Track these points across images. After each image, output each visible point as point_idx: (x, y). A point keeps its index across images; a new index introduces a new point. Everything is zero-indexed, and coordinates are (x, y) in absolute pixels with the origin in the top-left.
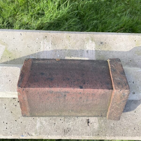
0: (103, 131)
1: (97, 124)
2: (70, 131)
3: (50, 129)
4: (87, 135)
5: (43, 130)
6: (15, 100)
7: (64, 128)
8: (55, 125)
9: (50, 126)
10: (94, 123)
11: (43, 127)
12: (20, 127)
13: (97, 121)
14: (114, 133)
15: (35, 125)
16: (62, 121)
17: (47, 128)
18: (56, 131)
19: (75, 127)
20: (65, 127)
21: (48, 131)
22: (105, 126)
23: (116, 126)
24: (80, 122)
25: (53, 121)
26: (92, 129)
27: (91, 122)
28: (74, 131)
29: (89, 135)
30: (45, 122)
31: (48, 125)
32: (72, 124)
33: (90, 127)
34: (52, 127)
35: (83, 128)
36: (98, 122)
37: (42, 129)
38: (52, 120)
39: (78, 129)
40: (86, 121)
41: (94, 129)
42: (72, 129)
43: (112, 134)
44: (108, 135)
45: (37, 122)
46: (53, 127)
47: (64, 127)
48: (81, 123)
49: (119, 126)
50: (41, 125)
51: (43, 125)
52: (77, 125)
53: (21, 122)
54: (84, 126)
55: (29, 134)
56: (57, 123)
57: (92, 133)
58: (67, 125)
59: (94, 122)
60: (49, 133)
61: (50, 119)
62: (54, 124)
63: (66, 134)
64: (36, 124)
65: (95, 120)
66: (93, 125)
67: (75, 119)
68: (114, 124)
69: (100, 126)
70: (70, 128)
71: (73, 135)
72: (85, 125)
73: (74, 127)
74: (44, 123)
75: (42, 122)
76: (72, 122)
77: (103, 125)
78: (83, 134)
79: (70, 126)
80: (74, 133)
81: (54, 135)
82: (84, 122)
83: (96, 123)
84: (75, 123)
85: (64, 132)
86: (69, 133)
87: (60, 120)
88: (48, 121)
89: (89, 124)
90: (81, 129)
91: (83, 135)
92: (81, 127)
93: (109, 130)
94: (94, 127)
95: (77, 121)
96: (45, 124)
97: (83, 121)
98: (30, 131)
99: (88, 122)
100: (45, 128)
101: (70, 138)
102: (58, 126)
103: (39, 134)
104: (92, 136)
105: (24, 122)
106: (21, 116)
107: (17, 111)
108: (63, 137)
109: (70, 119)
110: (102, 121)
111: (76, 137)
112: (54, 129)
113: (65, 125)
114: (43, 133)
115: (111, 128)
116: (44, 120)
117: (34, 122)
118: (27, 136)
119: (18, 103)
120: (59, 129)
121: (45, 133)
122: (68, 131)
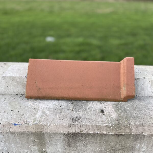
2: (81, 119)
3: (53, 117)
4: (104, 124)
5: (45, 118)
6: (18, 96)
9: (55, 115)
11: (45, 116)
12: (15, 116)
13: (114, 111)
14: (140, 122)
15: (36, 114)
16: (69, 111)
17: (50, 117)
18: (62, 119)
19: (86, 116)
20: (74, 116)
21: (50, 120)
22: (125, 116)
23: (139, 115)
24: (92, 112)
26: (109, 118)
29: (107, 123)
30: (48, 111)
31: (52, 114)
33: (107, 116)
35: (97, 117)
37: (44, 118)
38: (57, 110)
39: (90, 117)
40: (100, 111)
42: (82, 118)
43: (138, 123)
45: (38, 111)
47: (73, 116)
48: (94, 113)
49: (144, 115)
50: (43, 114)
51: (45, 114)
52: (89, 114)
53: (18, 112)
54: (97, 115)
55: (25, 122)
56: (64, 113)
57: (109, 122)
58: (76, 114)
59: (111, 112)
60: (52, 121)
62: (60, 113)
63: (75, 122)
64: (36, 113)
66: (110, 115)
67: (86, 110)
69: (118, 115)
72: (99, 114)
73: (85, 116)
75: (44, 112)
77: (122, 114)
78: (98, 122)
79: (80, 115)
80: (86, 121)
82: (98, 112)
83: (113, 113)
84: (86, 113)
85: (73, 120)
86: (79, 121)
88: (52, 111)
89: (104, 114)
90: (95, 118)
92: (95, 116)
93: (131, 119)
94: (112, 117)
95: (89, 111)
96: (49, 113)
97: (96, 111)
98: (27, 119)
99: (103, 112)
100: (47, 117)
101: (80, 128)
102: (65, 115)
103: (38, 122)
104: (111, 125)
105: (22, 111)
106: (20, 107)
107: (17, 103)
108: (71, 126)
109: (80, 109)
110: (120, 111)
111: (89, 126)
112: (60, 118)
113: (74, 114)
114: (43, 121)
115: (134, 117)
116: (48, 110)
117: (34, 112)
118: (22, 124)
119: (21, 98)
120: (66, 117)
121: (47, 121)
122: (78, 119)
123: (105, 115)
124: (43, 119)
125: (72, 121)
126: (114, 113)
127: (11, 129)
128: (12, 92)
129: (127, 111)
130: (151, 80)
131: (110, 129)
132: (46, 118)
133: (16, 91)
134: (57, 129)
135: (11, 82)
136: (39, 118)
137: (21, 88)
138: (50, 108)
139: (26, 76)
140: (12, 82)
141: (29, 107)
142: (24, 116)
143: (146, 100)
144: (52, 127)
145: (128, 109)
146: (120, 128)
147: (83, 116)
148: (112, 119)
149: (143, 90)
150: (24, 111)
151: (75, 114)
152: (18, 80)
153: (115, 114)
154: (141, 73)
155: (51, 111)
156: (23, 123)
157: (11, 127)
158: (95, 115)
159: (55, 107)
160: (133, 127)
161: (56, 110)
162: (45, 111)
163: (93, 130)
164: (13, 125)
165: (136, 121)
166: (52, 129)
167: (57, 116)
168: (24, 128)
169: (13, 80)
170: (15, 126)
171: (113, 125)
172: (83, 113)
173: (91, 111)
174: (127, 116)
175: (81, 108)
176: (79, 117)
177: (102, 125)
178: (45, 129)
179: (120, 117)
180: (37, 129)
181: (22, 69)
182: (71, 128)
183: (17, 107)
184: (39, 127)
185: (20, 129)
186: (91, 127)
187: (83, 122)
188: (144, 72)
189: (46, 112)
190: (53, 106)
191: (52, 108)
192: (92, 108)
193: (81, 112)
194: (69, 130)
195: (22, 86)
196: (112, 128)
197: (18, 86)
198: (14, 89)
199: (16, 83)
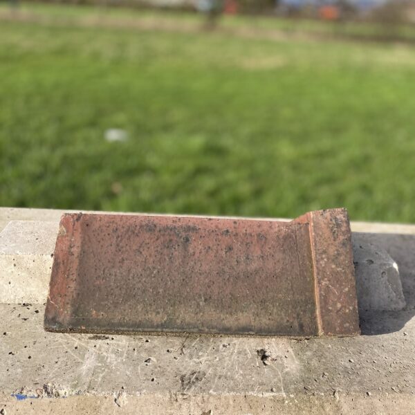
0: (321, 377)
1: (294, 363)
2: (203, 379)
3: (128, 373)
4: (267, 391)
5: (104, 377)
6: (28, 309)
7: (180, 371)
8: (148, 364)
9: (132, 367)
10: (284, 359)
11: (106, 370)
12: (19, 370)
13: (293, 353)
14: (362, 385)
15: (78, 364)
16: (172, 355)
17: (118, 373)
18: (153, 380)
19: (218, 368)
20: (185, 368)
21: (120, 381)
22: (323, 367)
23: (358, 366)
24: (235, 357)
25: (142, 355)
26: (279, 373)
27: (274, 357)
28: (216, 381)
29: (274, 389)
30: (113, 356)
31: (123, 363)
32: (207, 362)
33: (273, 369)
34: (139, 368)
35: (248, 372)
36: (296, 356)
37: (101, 375)
38: (139, 353)
39: (229, 373)
40: (256, 353)
41: (287, 373)
42: (207, 375)
43: (356, 387)
44: (341, 390)
45: (87, 356)
46: (142, 370)
47: (181, 369)
48: (241, 359)
49: (370, 366)
50: (100, 364)
51: (105, 363)
52: (226, 365)
53: (30, 357)
54: (249, 367)
55: (49, 390)
56: (158, 360)
57: (281, 385)
58: (192, 363)
59: (284, 356)
60: (123, 385)
61: (134, 350)
62: (146, 361)
63: (188, 389)
64: (80, 360)
65: (286, 353)
66: (282, 364)
67: (217, 351)
68: (350, 361)
69: (305, 366)
70: (201, 373)
71: (214, 391)
72: (252, 364)
73: (216, 369)
74: (109, 360)
75: (103, 357)
76: (208, 356)
77: (314, 363)
78: (250, 387)
79: (202, 367)
80: (217, 386)
81: (145, 391)
82: (249, 356)
83: (289, 359)
84: (217, 359)
85: (183, 381)
86: (200, 384)
87: (168, 351)
88: (125, 355)
89: (266, 362)
90: (241, 375)
91: (253, 390)
92: (241, 369)
93: (339, 376)
94: (287, 370)
95: (225, 354)
96: (115, 362)
97: (246, 355)
98: (54, 379)
99: (264, 357)
100: (111, 372)
101: (203, 405)
102: (159, 367)
103: (86, 387)
104: (285, 396)
105: (40, 356)
106: (35, 343)
107: (25, 331)
108: (178, 400)
109: (200, 350)
110: (309, 353)
111: (226, 398)
112: (146, 374)
113: (184, 363)
114: (101, 385)
115: (346, 371)
116: (112, 352)
117: (76, 357)
118: (39, 396)
119: (36, 314)
120: (163, 373)
121: (110, 385)
122: (197, 379)
123: (270, 367)
124: (100, 379)
125: (180, 385)
126: (293, 359)
127: (7, 411)
128: (12, 297)
129: (327, 354)
130: (387, 267)
131: (283, 408)
132: (108, 377)
133: (23, 294)
134: (138, 408)
135: (10, 271)
136: (87, 375)
137: (38, 286)
138: (118, 345)
139: (52, 252)
140: (13, 270)
141: (61, 344)
142: (45, 371)
143: (376, 321)
144: (126, 402)
145: (330, 346)
146: (308, 404)
147: (211, 369)
148: (287, 377)
149: (367, 295)
150: (44, 355)
151: (188, 365)
152: (32, 265)
153: (296, 362)
154: (361, 247)
155: (122, 356)
156: (42, 393)
157: (8, 404)
158: (242, 365)
159: (133, 342)
160: (342, 400)
161: (136, 353)
162: (105, 354)
163: (236, 409)
164: (15, 399)
165: (352, 382)
166: (124, 408)
167: (139, 371)
168: (45, 408)
169: (15, 265)
170: (19, 401)
171: (292, 396)
172: (210, 361)
173: (232, 354)
174: (327, 369)
175: (203, 345)
176: (199, 372)
177: (261, 395)
178: (106, 409)
179: (309, 370)
180: (83, 409)
181: (42, 231)
182: (176, 405)
183: (26, 343)
184: (88, 403)
185: (32, 411)
186: (231, 402)
187: (211, 388)
188: (369, 244)
189: (107, 358)
190: (126, 341)
191: (124, 347)
192: (235, 344)
193: (205, 358)
194: (172, 411)
195: (42, 280)
196: (287, 402)
197: (30, 281)
198: (18, 289)
199: (23, 274)
